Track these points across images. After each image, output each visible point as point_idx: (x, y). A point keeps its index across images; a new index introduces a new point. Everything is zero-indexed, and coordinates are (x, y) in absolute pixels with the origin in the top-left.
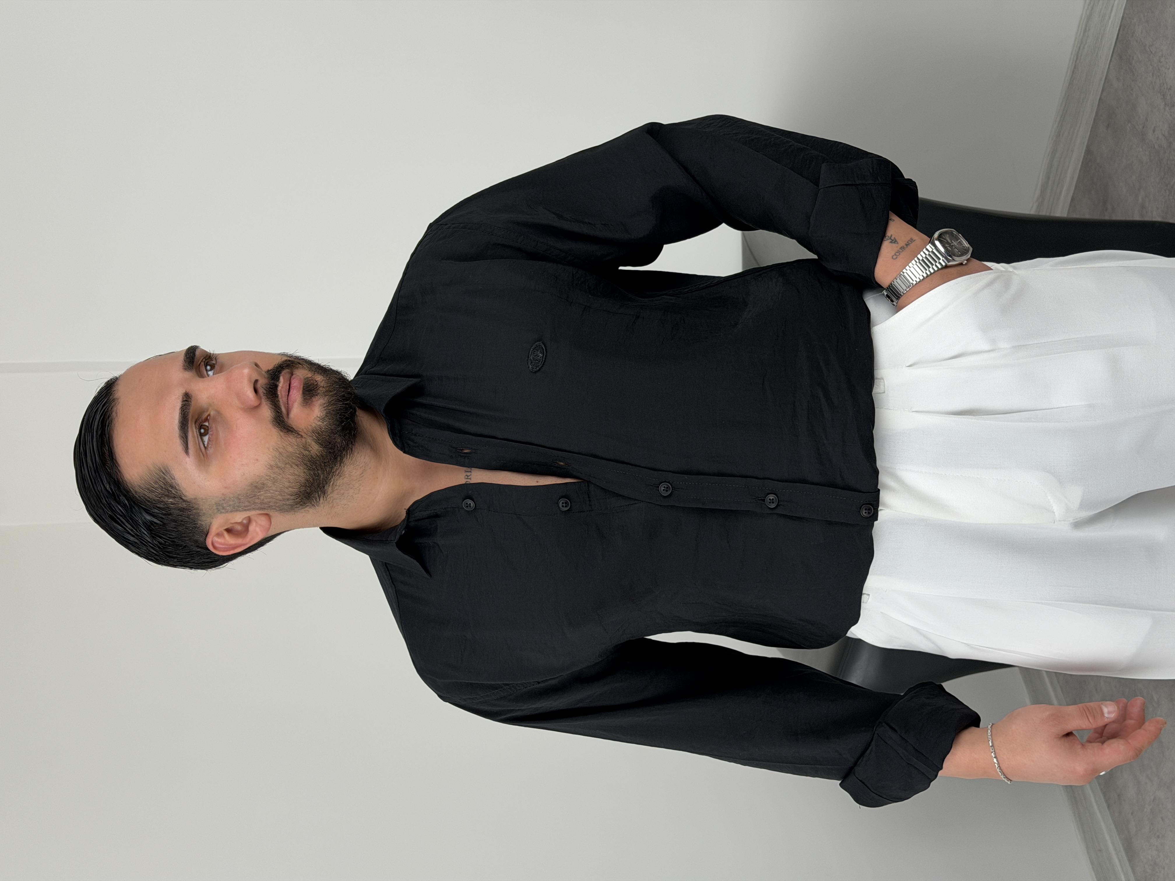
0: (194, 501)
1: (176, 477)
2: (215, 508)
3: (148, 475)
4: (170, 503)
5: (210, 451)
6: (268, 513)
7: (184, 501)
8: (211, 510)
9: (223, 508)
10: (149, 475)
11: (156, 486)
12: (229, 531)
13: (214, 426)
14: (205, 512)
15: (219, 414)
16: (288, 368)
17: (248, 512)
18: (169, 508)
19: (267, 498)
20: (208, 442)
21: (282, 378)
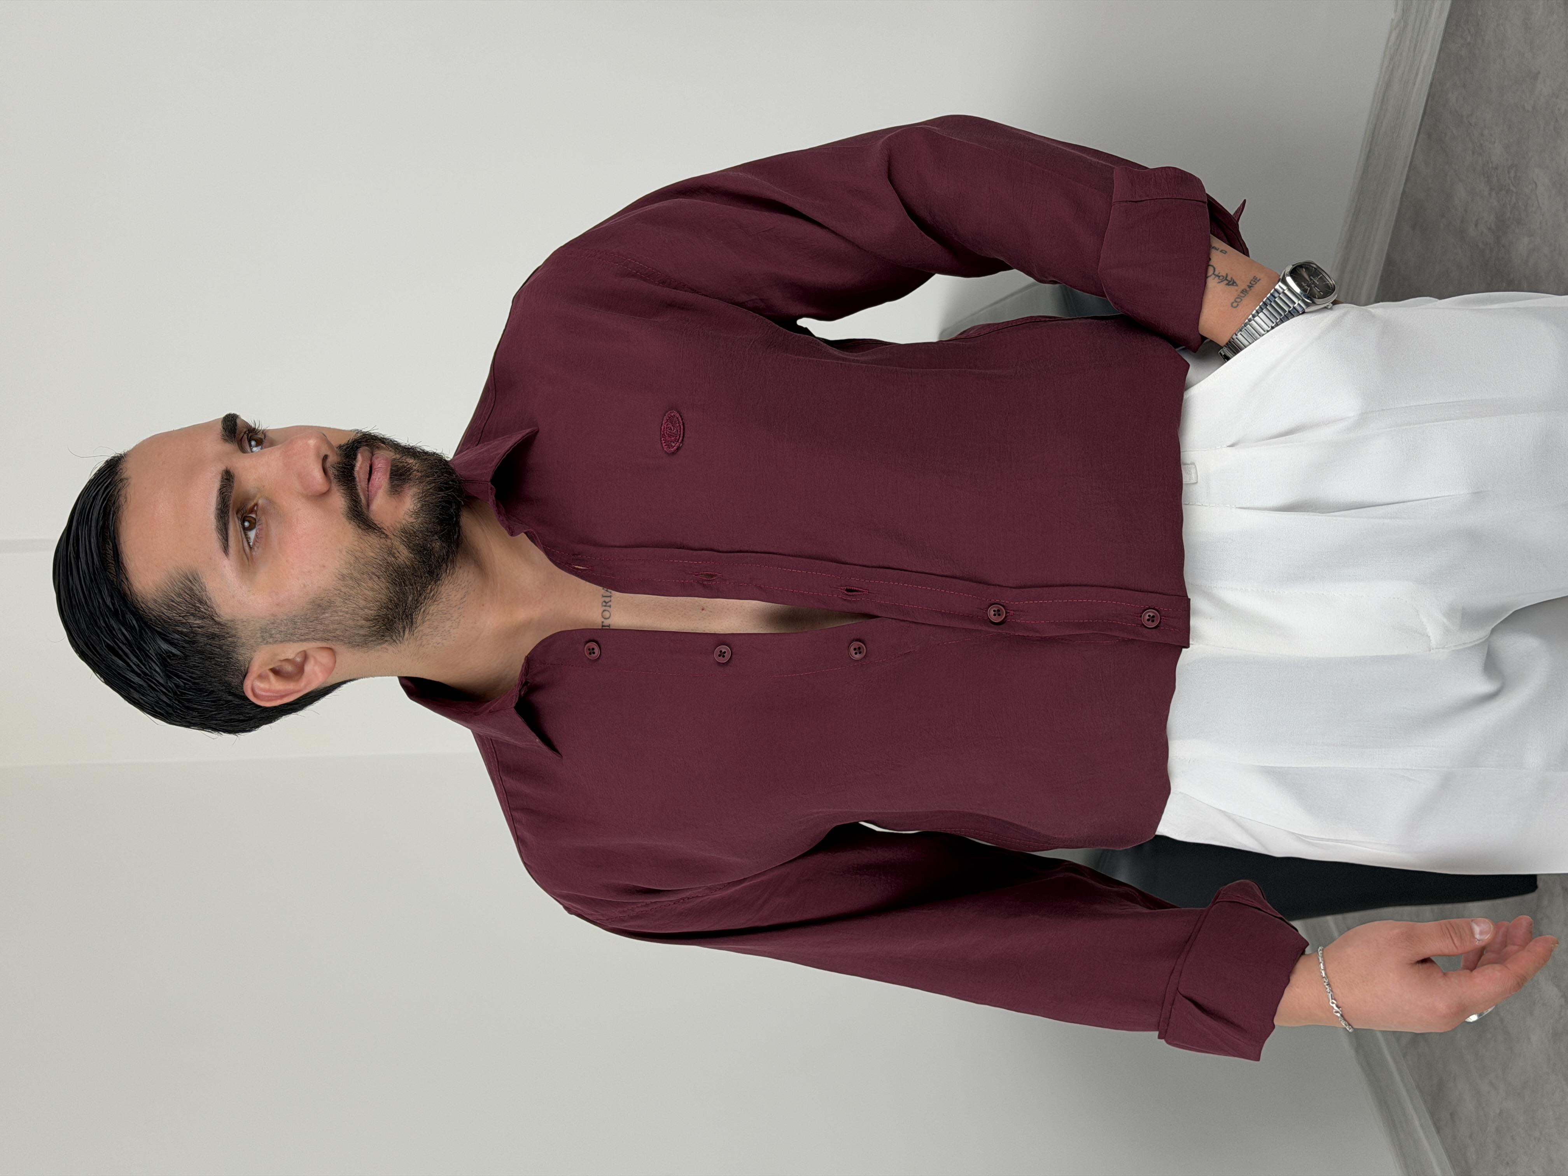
0: (229, 624)
1: (207, 587)
2: (259, 635)
3: (167, 584)
4: (196, 626)
5: (257, 552)
6: (333, 647)
7: (218, 623)
8: (253, 638)
9: (271, 636)
10: (169, 584)
11: (178, 600)
12: (275, 671)
13: (263, 518)
14: (245, 641)
15: (270, 502)
16: (367, 445)
17: (304, 643)
18: (193, 632)
19: (333, 622)
20: (255, 541)
21: (359, 457)
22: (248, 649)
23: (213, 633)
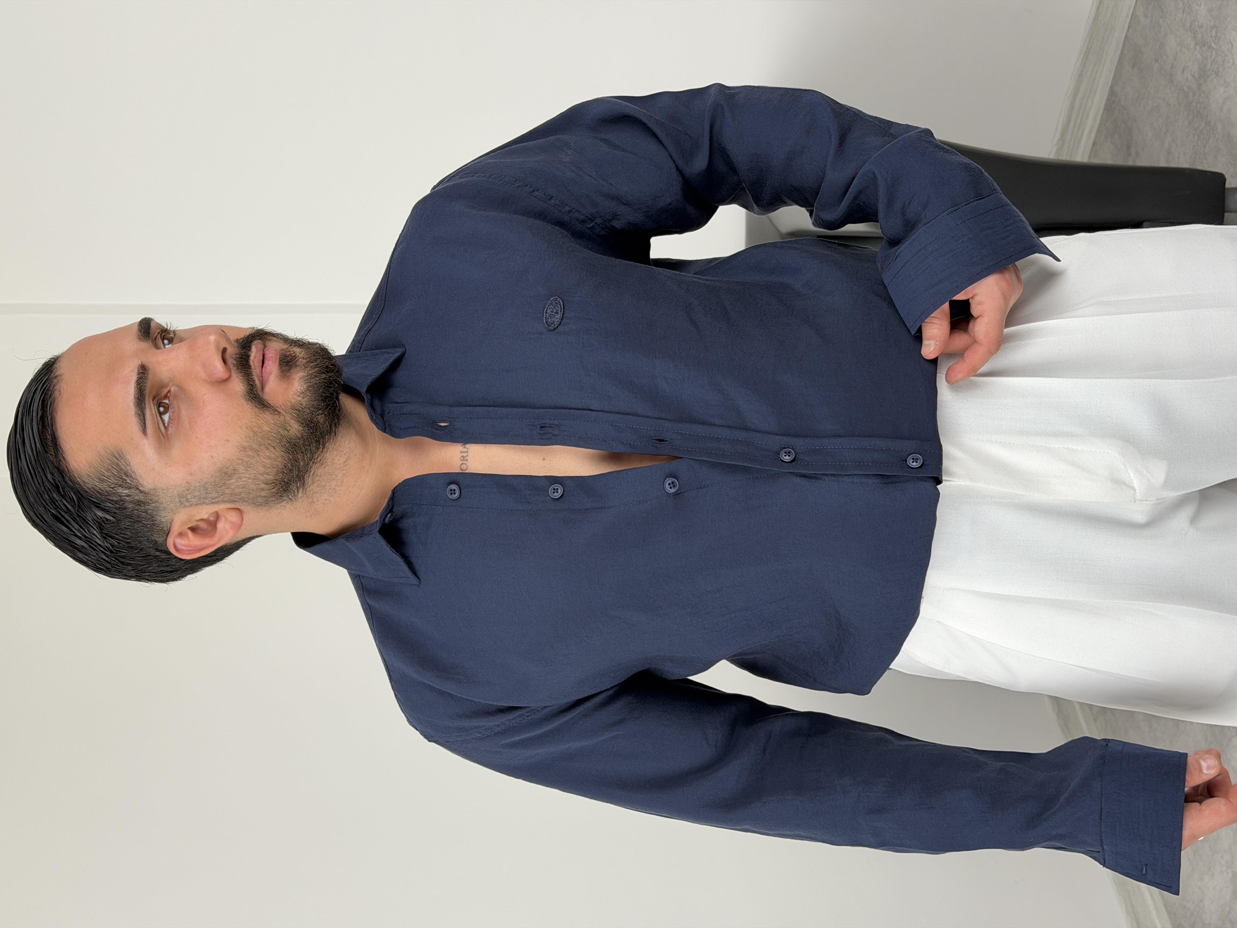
0: (152, 492)
1: (130, 461)
2: (177, 500)
4: (124, 495)
5: (172, 431)
6: (240, 507)
7: (141, 492)
8: (173, 503)
9: (187, 500)
10: (99, 461)
11: (107, 474)
12: (193, 529)
13: (175, 403)
14: (165, 506)
15: (181, 389)
16: (260, 339)
17: (216, 505)
18: (122, 501)
19: (238, 487)
20: (169, 422)
21: (254, 349)
22: (169, 513)
23: (139, 500)
